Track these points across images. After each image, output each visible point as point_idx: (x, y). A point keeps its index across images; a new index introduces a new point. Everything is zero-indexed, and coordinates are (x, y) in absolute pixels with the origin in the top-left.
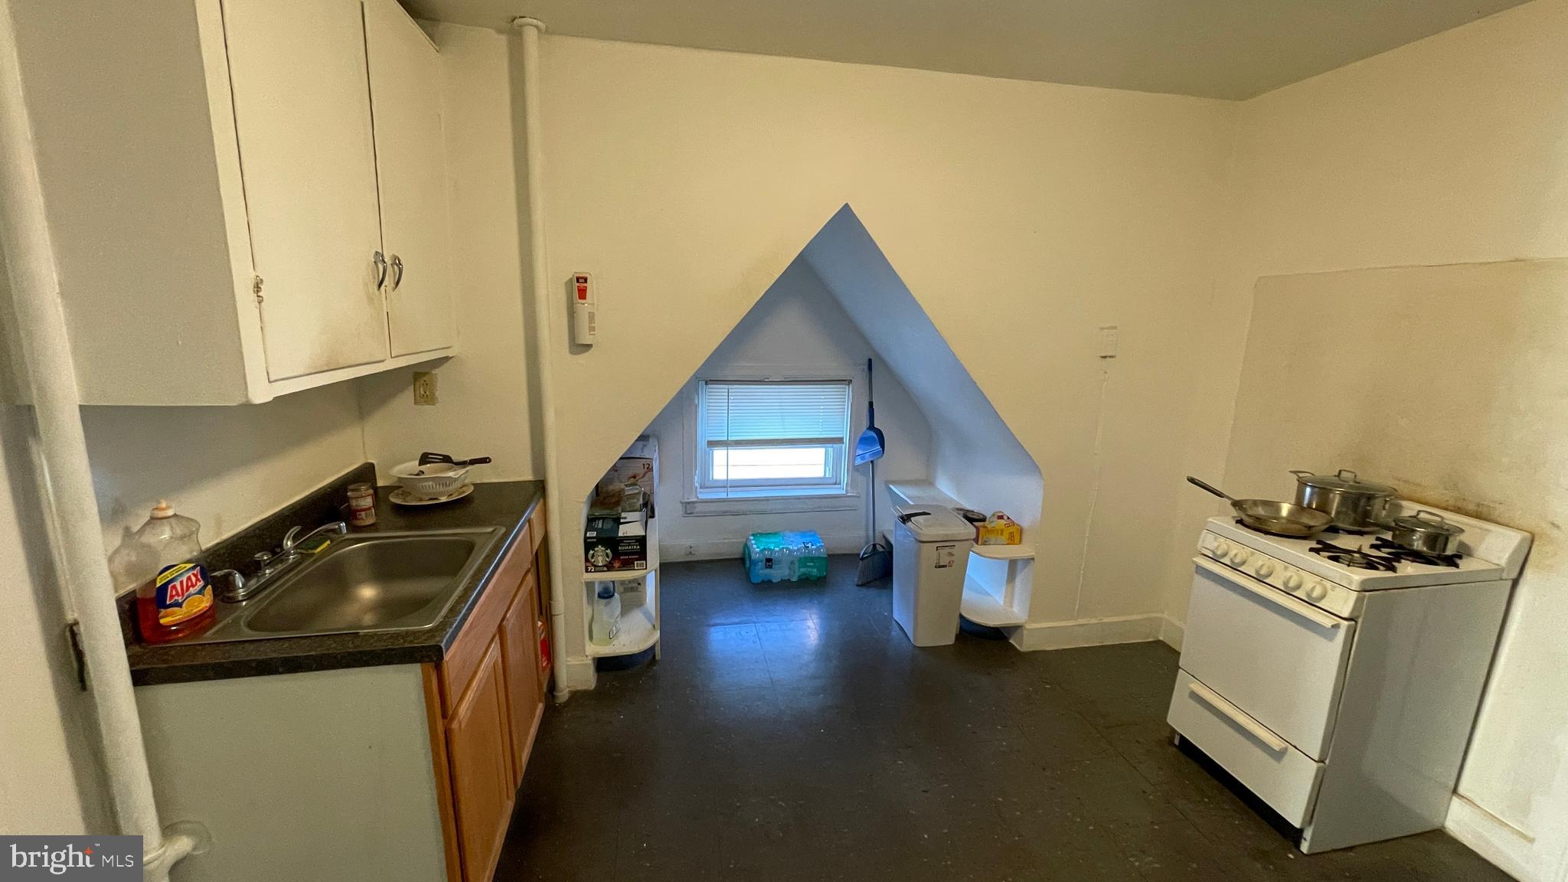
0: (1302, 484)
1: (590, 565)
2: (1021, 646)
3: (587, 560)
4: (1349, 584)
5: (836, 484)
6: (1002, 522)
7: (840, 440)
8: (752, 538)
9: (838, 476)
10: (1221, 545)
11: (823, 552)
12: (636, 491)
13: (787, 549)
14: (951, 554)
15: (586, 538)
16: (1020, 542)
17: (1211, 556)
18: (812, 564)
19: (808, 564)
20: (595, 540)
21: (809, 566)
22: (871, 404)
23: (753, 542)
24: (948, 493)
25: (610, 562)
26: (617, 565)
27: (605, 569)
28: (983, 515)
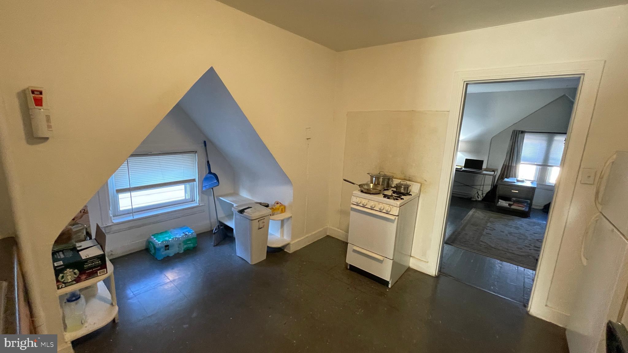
0: (372, 177)
1: (60, 283)
2: (290, 251)
3: (58, 281)
4: (397, 205)
5: (192, 201)
6: (278, 205)
7: (194, 180)
8: (152, 237)
9: (193, 198)
10: (358, 200)
11: (195, 235)
12: (81, 228)
13: (176, 238)
14: (263, 222)
15: (55, 268)
16: (285, 211)
17: (356, 204)
18: (190, 242)
19: (188, 243)
20: (63, 267)
21: (189, 244)
22: (208, 162)
23: (155, 239)
24: (247, 197)
25: (78, 277)
26: (83, 277)
27: (74, 282)
28: (268, 204)
